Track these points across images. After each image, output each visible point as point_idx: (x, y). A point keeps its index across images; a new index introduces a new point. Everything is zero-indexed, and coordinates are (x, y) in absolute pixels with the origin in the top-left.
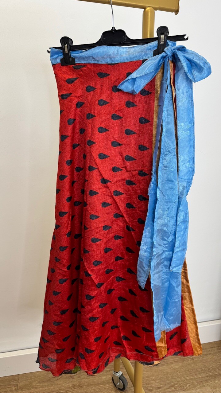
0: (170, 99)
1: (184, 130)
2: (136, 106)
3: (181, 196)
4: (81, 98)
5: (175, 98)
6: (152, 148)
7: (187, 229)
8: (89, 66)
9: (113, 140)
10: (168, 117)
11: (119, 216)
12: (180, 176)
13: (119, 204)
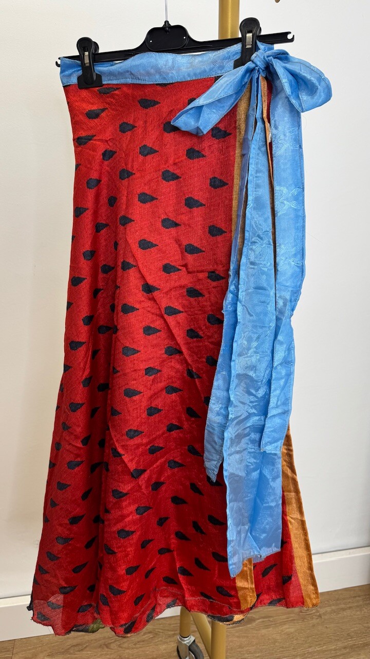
0: (261, 143)
1: (287, 199)
2: (203, 156)
3: (280, 317)
4: (111, 144)
5: (271, 144)
6: (231, 231)
7: (291, 376)
8: (125, 89)
9: (163, 217)
10: (258, 175)
11: (175, 351)
12: (278, 281)
13: (175, 331)
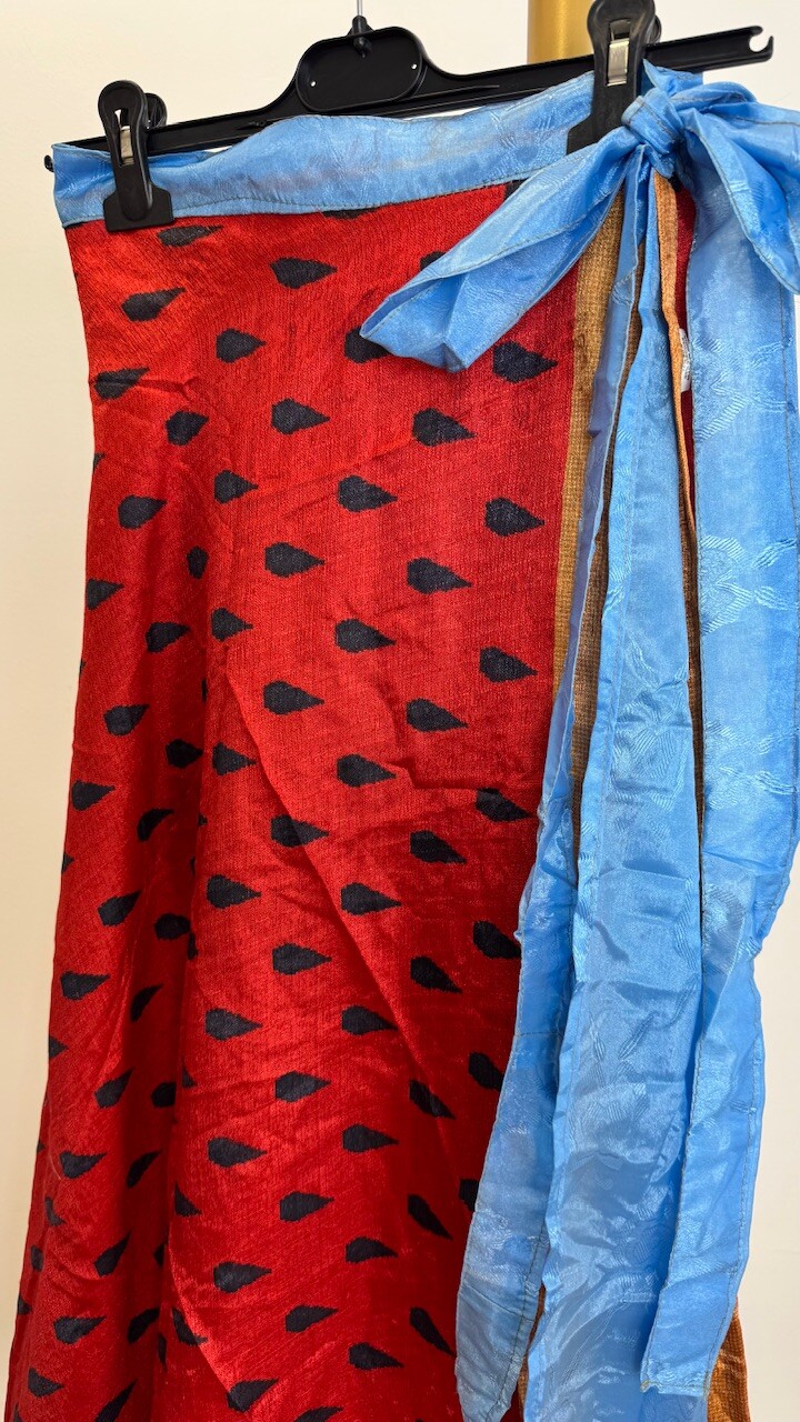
0: (657, 396)
1: (742, 580)
2: (466, 434)
3: (715, 962)
4: (192, 394)
5: (687, 397)
6: (552, 670)
7: (751, 1150)
8: (235, 230)
9: (341, 615)
10: (644, 498)
12: (708, 843)
13: (372, 959)
